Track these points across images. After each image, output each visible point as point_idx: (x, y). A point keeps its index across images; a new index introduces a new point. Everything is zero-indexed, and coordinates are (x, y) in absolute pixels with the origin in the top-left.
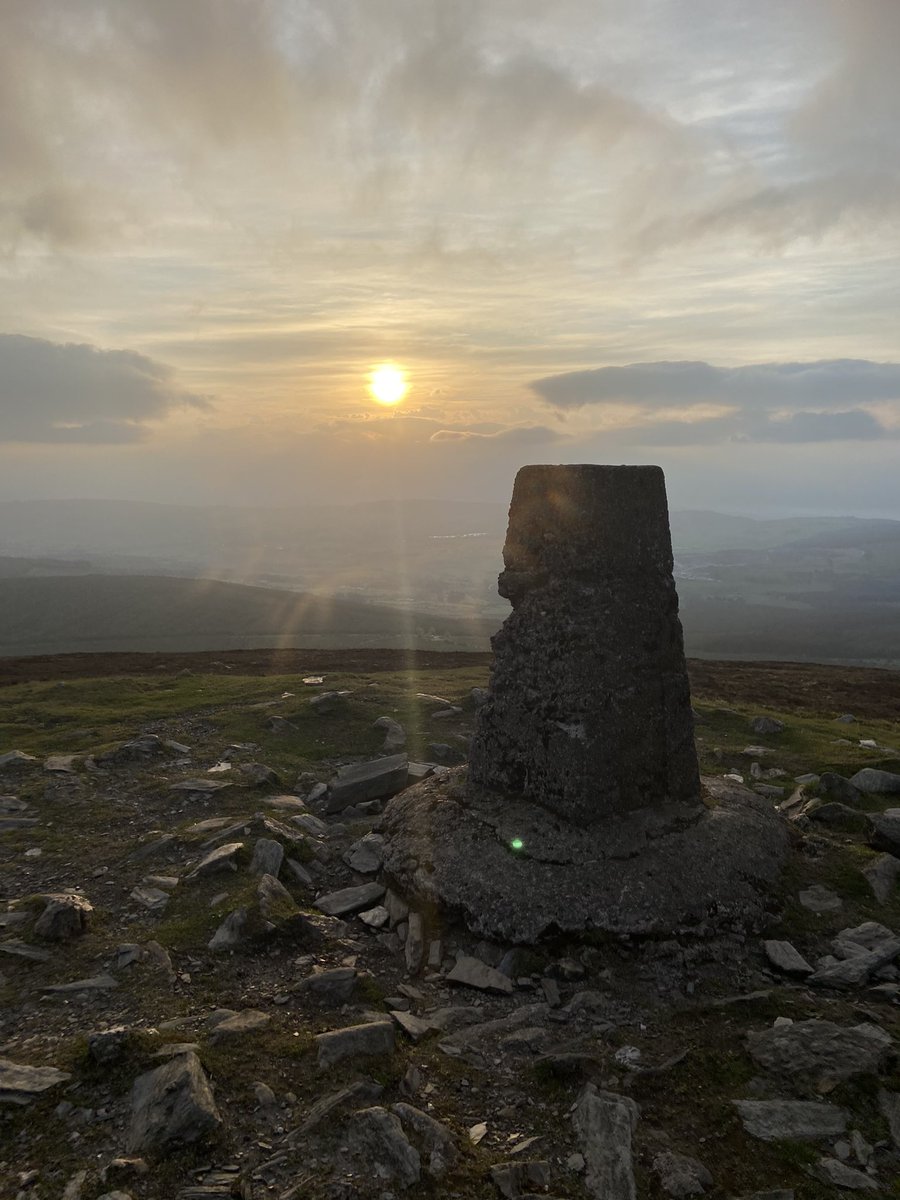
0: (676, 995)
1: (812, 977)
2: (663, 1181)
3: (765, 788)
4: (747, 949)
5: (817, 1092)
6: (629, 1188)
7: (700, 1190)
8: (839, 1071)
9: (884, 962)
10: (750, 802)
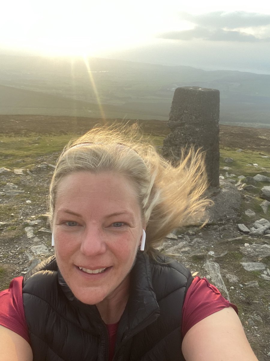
0: (219, 238)
1: (250, 233)
2: (229, 280)
3: (231, 180)
4: (233, 226)
5: (258, 260)
6: (222, 282)
7: (238, 282)
8: (263, 256)
9: (267, 229)
10: (231, 187)
